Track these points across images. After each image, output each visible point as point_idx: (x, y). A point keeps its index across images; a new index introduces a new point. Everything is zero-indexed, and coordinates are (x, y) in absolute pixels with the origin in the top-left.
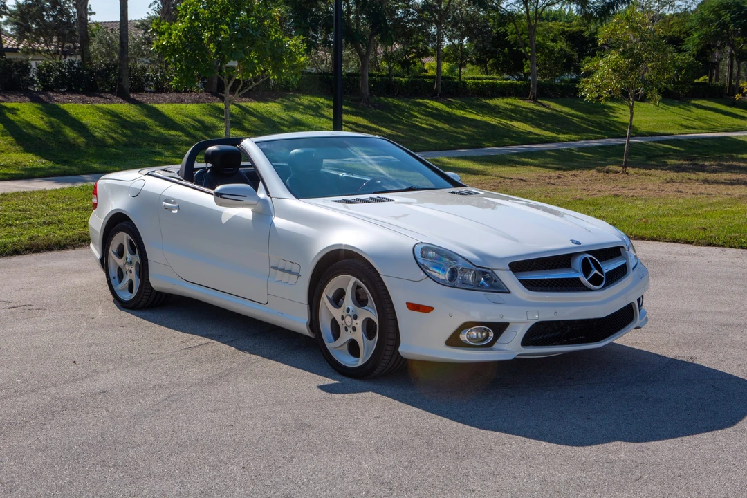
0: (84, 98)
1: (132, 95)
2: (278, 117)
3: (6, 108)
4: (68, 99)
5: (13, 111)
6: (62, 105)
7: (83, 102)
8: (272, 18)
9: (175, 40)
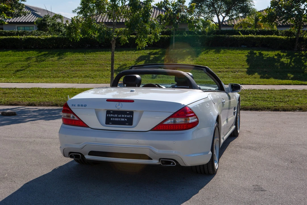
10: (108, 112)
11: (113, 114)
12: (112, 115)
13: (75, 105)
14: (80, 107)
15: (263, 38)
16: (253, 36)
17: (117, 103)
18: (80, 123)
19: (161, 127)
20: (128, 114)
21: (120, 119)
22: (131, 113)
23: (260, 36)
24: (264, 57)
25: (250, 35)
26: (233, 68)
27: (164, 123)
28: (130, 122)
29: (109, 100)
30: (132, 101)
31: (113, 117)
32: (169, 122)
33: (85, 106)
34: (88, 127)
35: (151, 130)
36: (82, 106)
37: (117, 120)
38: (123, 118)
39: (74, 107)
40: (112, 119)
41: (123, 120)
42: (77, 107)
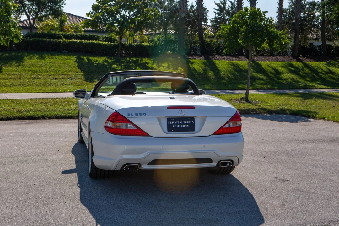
3: (190, 62)
5: (192, 63)
6: (217, 61)
9: (225, 32)
10: (169, 119)
11: (174, 121)
13: (131, 114)
14: (139, 116)
15: (86, 44)
16: (76, 41)
17: (180, 110)
18: (139, 132)
19: (221, 131)
20: (189, 121)
21: (182, 126)
22: (193, 119)
23: (83, 41)
24: (93, 63)
25: (73, 40)
26: (67, 75)
27: (224, 127)
28: (192, 128)
29: (169, 108)
30: (193, 107)
31: (174, 124)
32: (227, 126)
33: (145, 114)
34: (148, 135)
35: (213, 134)
36: (141, 114)
37: (179, 127)
38: (185, 124)
39: (131, 116)
40: (174, 126)
41: (185, 126)
42: (135, 116)
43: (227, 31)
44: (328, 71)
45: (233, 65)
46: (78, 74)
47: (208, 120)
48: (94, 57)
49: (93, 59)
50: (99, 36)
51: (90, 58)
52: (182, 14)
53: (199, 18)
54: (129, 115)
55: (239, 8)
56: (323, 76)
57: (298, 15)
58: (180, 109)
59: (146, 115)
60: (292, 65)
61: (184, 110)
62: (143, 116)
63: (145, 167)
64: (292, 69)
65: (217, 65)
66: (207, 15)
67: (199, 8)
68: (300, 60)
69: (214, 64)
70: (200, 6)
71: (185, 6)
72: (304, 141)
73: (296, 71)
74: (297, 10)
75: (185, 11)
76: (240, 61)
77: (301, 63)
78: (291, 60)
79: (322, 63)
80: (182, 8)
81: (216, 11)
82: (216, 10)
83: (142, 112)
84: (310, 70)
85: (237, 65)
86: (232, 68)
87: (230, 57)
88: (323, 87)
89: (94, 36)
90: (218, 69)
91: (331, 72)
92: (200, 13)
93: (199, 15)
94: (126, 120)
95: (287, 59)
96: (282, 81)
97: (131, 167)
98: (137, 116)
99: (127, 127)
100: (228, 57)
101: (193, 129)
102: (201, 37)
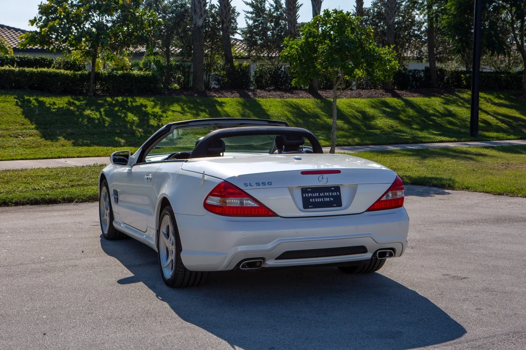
0: (282, 94)
1: (319, 91)
2: (435, 109)
3: (217, 102)
4: (270, 95)
5: (221, 104)
6: (262, 100)
7: (280, 97)
8: (367, 34)
9: (294, 51)
10: (304, 190)
11: (312, 193)
12: (310, 195)
13: (250, 184)
14: (261, 186)
15: (32, 73)
16: (12, 68)
18: (263, 211)
19: (379, 206)
20: (332, 191)
21: (324, 199)
22: (337, 189)
23: (27, 69)
25: (6, 68)
26: (7, 130)
27: (382, 199)
28: (337, 202)
29: (305, 173)
30: (337, 172)
31: (312, 197)
32: (384, 198)
33: (270, 183)
34: (275, 215)
35: (366, 211)
36: (264, 184)
37: (318, 202)
38: (327, 197)
39: (249, 187)
40: (312, 200)
41: (328, 199)
42: (255, 186)
43: (297, 49)
44: (446, 112)
45: (291, 105)
46: (25, 128)
47: (360, 189)
48: (48, 96)
49: (47, 100)
50: (52, 60)
51: (41, 99)
52: (198, 20)
53: (225, 25)
54: (246, 185)
55: (292, 8)
56: (438, 120)
57: (391, 19)
58: (319, 175)
59: (271, 185)
60: (386, 104)
61: (325, 176)
62: (267, 186)
63: (271, 263)
64: (387, 110)
65: (264, 107)
66: (236, 21)
67: (223, 9)
68: (398, 94)
69: (259, 106)
70: (225, 6)
71: (202, 6)
72: (457, 223)
73: (394, 114)
74: (389, 12)
75: (203, 14)
76: (301, 99)
77: (400, 100)
78: (383, 95)
79: (433, 98)
80: (198, 10)
81: (250, 15)
82: (248, 12)
83: (265, 180)
84: (417, 111)
85: (295, 105)
86: (289, 112)
87: (283, 93)
88: (443, 138)
89: (44, 60)
90: (266, 113)
91: (450, 114)
92: (226, 18)
93: (225, 20)
94: (242, 194)
95: (376, 94)
96: (375, 131)
97: (250, 265)
98: (258, 187)
99: (242, 203)
100: (279, 93)
101: (339, 204)
102: (229, 58)
